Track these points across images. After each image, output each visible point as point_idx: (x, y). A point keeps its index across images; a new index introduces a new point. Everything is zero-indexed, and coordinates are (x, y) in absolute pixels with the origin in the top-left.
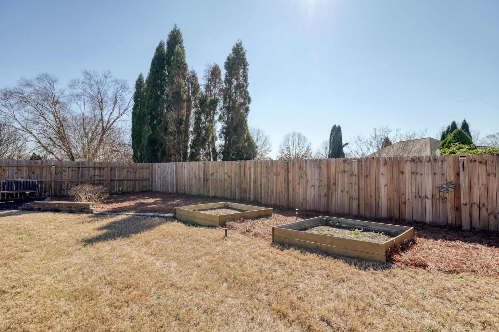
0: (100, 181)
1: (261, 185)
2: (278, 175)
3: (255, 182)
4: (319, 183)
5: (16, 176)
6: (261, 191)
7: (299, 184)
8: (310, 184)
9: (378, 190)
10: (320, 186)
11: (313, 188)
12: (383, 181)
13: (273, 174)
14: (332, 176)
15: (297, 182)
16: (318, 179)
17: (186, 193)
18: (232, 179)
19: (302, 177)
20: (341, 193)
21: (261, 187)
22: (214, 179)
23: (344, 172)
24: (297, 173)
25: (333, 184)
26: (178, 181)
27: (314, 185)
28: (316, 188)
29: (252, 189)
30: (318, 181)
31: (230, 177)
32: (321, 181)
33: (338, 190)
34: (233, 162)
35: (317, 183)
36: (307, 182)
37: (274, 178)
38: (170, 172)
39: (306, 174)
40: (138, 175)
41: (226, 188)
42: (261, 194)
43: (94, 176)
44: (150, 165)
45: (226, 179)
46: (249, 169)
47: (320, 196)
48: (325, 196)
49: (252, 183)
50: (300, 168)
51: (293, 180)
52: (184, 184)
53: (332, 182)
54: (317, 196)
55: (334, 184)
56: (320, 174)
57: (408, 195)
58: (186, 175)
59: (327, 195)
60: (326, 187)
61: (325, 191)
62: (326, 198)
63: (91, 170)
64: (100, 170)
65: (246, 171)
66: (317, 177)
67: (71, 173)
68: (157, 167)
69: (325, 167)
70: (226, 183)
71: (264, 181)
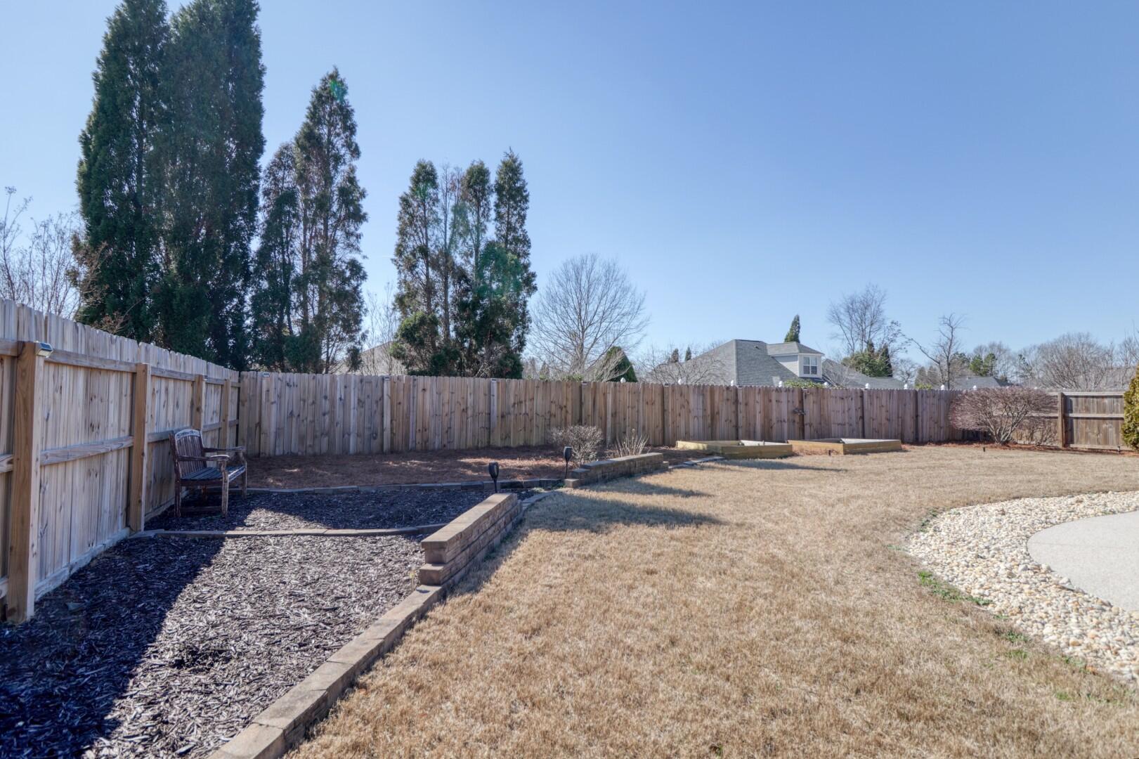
2: (653, 404)
3: (614, 415)
4: (703, 412)
6: (625, 428)
8: (692, 414)
9: (755, 416)
10: (704, 417)
12: (758, 408)
13: (644, 402)
14: (715, 404)
15: (678, 412)
16: (701, 408)
17: (431, 447)
18: (567, 412)
19: (684, 406)
20: (725, 423)
21: (625, 423)
22: (524, 412)
24: (677, 402)
27: (697, 415)
28: (701, 419)
29: (610, 426)
30: (701, 411)
32: (705, 410)
33: (721, 421)
35: (700, 413)
36: (690, 411)
37: (647, 408)
39: (688, 403)
44: (242, 377)
45: (553, 411)
46: (604, 394)
49: (609, 416)
50: (681, 395)
53: (716, 410)
55: (718, 413)
56: (703, 402)
57: (774, 420)
61: (709, 421)
62: (710, 429)
66: (700, 405)
69: (708, 394)
70: (553, 419)
71: (629, 412)
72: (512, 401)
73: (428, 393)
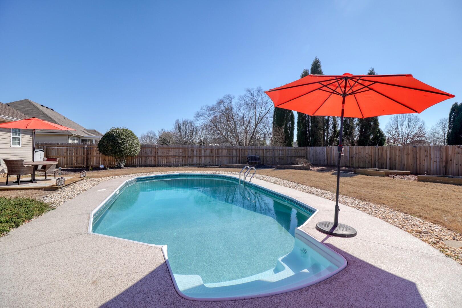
0: (282, 157)
1: (395, 161)
2: (409, 155)
3: (390, 159)
4: (440, 159)
5: (251, 154)
6: (395, 164)
7: (425, 160)
8: (433, 160)
10: (440, 162)
11: (435, 162)
13: (404, 154)
14: (449, 155)
15: (423, 159)
16: (439, 157)
17: (335, 165)
18: (372, 157)
19: (427, 156)
20: (456, 166)
21: (395, 162)
22: (358, 157)
23: (459, 153)
24: (423, 154)
25: (450, 160)
26: (328, 158)
27: (436, 161)
28: (438, 163)
29: (388, 163)
30: (439, 158)
31: (370, 156)
33: (453, 164)
34: (373, 147)
35: (438, 160)
36: (431, 159)
37: (406, 157)
38: (321, 153)
39: (430, 155)
40: (299, 154)
41: (367, 162)
42: (395, 166)
43: (280, 154)
44: (305, 148)
45: (367, 156)
46: (386, 151)
47: (440, 167)
48: (444, 167)
49: (388, 159)
50: (426, 151)
51: (420, 158)
52: (333, 159)
54: (438, 167)
56: (440, 154)
58: (334, 154)
59: (446, 167)
60: (445, 162)
61: (444, 164)
63: (278, 151)
64: (282, 151)
65: (383, 153)
66: (438, 156)
67: (270, 152)
68: (310, 149)
69: (445, 150)
70: (367, 159)
71: (397, 158)
72: (355, 153)
73: (334, 151)
